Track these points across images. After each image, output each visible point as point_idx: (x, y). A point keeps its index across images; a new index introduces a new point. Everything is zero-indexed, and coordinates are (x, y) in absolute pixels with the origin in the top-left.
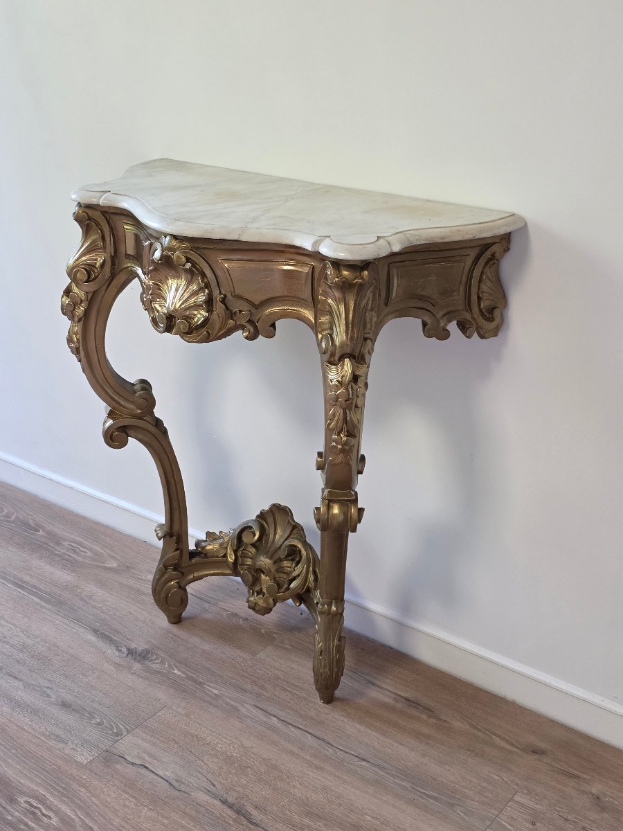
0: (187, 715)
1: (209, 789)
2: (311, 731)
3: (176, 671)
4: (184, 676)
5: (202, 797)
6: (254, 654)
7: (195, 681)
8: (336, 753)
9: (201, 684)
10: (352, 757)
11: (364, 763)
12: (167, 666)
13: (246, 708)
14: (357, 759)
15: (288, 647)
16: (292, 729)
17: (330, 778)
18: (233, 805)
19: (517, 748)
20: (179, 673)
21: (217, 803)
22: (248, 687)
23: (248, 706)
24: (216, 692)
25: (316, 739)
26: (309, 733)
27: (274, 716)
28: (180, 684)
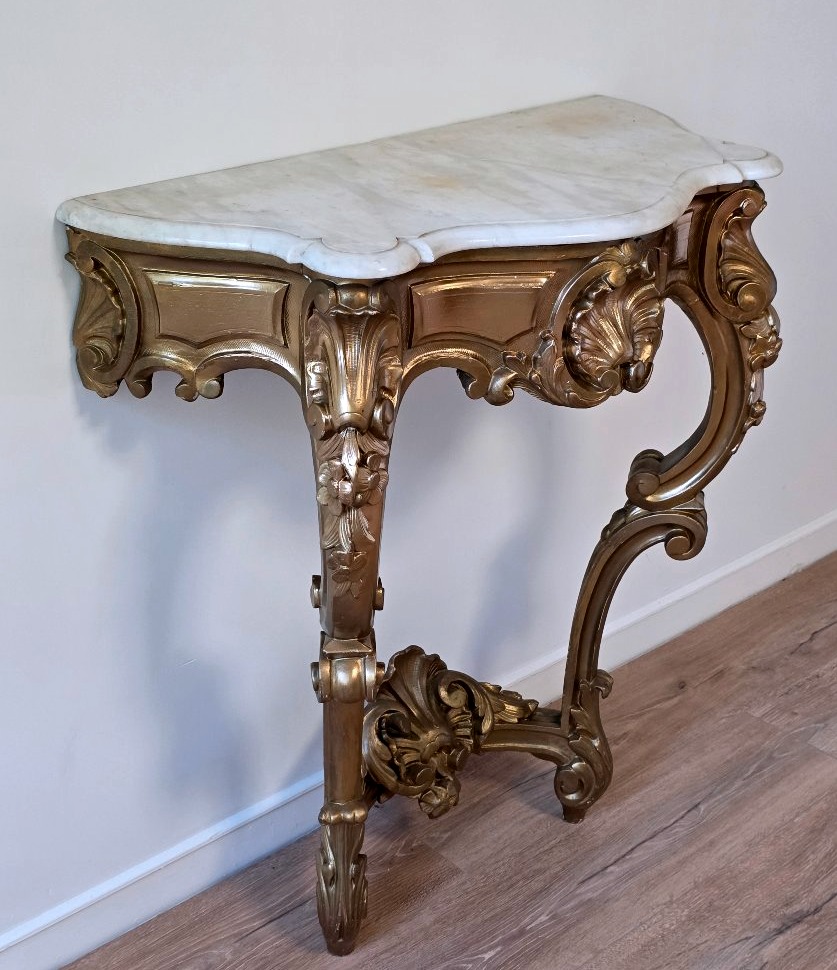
0: (597, 952)
1: (754, 944)
2: (640, 840)
3: (487, 956)
4: (499, 949)
5: (771, 951)
6: (456, 872)
7: (514, 938)
8: (683, 826)
9: (522, 932)
10: (690, 814)
11: (702, 808)
12: (470, 966)
13: (587, 891)
14: (694, 811)
15: (446, 836)
16: (634, 855)
17: (729, 838)
18: (784, 925)
19: (676, 696)
20: (491, 953)
21: (781, 938)
22: (536, 885)
23: (582, 889)
24: (543, 918)
25: (655, 838)
26: (644, 842)
27: (606, 868)
28: (519, 953)
